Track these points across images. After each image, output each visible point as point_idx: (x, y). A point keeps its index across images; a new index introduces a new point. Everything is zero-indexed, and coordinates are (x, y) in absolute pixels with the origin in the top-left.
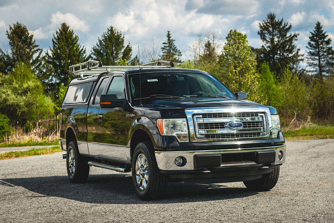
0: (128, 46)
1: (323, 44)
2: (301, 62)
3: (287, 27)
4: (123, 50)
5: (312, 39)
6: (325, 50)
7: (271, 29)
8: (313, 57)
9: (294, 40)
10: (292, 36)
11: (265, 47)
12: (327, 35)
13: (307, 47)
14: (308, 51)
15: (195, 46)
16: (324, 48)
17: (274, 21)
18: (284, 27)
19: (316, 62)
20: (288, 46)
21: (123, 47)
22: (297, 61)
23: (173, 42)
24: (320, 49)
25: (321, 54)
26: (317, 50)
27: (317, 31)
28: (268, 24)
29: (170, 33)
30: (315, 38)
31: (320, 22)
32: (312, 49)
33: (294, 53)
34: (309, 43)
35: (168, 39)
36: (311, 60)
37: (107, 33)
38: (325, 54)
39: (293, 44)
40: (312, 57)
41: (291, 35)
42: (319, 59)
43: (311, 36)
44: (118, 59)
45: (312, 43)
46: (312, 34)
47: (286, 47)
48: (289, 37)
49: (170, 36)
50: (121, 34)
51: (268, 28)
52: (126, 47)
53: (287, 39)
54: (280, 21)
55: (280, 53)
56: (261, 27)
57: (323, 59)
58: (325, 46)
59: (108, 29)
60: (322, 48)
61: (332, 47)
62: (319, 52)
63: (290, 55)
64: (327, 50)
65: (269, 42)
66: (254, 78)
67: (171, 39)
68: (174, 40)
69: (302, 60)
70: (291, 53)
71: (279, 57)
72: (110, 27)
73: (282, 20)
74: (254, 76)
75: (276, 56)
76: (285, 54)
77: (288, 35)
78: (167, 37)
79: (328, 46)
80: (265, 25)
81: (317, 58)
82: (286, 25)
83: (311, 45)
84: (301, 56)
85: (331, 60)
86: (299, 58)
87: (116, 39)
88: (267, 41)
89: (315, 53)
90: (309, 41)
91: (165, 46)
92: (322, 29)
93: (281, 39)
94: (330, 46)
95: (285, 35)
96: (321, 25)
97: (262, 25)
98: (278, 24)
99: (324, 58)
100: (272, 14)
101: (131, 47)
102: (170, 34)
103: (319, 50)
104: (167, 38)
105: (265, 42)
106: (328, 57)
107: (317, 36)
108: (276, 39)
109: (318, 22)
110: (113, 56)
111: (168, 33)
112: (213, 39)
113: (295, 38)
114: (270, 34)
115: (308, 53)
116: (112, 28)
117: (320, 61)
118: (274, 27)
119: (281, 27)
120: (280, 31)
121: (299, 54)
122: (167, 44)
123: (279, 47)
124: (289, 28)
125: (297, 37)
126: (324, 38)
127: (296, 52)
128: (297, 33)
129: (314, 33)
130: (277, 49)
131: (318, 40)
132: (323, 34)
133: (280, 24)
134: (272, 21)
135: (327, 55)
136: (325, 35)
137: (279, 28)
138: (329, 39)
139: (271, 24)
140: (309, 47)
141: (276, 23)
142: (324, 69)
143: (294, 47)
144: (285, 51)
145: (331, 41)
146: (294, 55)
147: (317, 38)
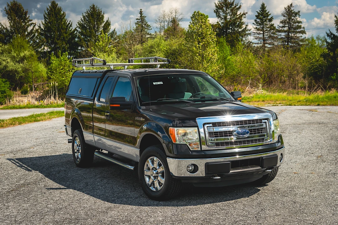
0: (107, 21)
1: (266, 22)
2: (249, 36)
3: (237, 7)
4: (103, 25)
5: (257, 17)
6: (268, 26)
7: (225, 8)
8: (259, 32)
9: (243, 17)
10: (242, 14)
11: (220, 23)
12: (270, 14)
13: (254, 24)
14: (255, 27)
15: (160, 19)
17: (228, 2)
18: (235, 7)
19: (261, 36)
20: (238, 23)
21: (104, 22)
22: (245, 35)
23: (145, 18)
24: (264, 25)
25: (265, 30)
26: (262, 26)
27: (262, 10)
28: (222, 4)
29: (142, 11)
30: (261, 16)
31: (264, 3)
32: (257, 25)
33: (243, 28)
34: (256, 21)
35: (140, 16)
36: (256, 34)
37: (89, 10)
38: (268, 29)
39: (242, 21)
40: (257, 32)
41: (240, 14)
42: (263, 33)
43: (257, 14)
44: (99, 32)
45: (258, 20)
46: (258, 13)
47: (236, 23)
48: (239, 15)
49: (142, 13)
50: (101, 11)
51: (222, 7)
52: (106, 22)
53: (238, 17)
54: (232, 1)
55: (232, 28)
56: (217, 7)
57: (266, 34)
58: (268, 23)
59: (90, 6)
60: (266, 25)
61: (274, 24)
62: (263, 28)
63: (240, 30)
64: (270, 26)
65: (223, 19)
66: (214, 52)
67: (143, 15)
68: (146, 17)
69: (250, 34)
70: (240, 28)
71: (231, 31)
72: (92, 5)
73: (234, 1)
74: (214, 50)
75: (228, 31)
76: (236, 29)
77: (238, 13)
78: (140, 14)
79: (271, 23)
80: (220, 5)
81: (262, 32)
82: (237, 5)
84: (249, 31)
85: (273, 34)
86: (247, 32)
87: (97, 15)
88: (221, 18)
89: (260, 28)
90: (255, 19)
91: (137, 22)
92: (266, 9)
93: (233, 17)
94: (272, 23)
95: (236, 14)
96: (265, 6)
97: (217, 5)
98: (231, 4)
99: (267, 33)
101: (110, 22)
103: (263, 26)
105: (220, 19)
106: (270, 32)
107: (262, 15)
108: (229, 17)
109: (263, 3)
110: (95, 30)
111: (141, 11)
112: (175, 14)
113: (244, 16)
114: (223, 12)
116: (94, 6)
117: (264, 35)
118: (227, 6)
119: (233, 6)
120: (232, 10)
121: (247, 29)
122: (139, 19)
123: (231, 23)
124: (240, 8)
125: (245, 15)
126: (268, 16)
127: (244, 27)
128: (245, 12)
129: (259, 12)
130: (230, 25)
131: (263, 18)
132: (267, 13)
133: (232, 4)
134: (226, 2)
135: (269, 30)
136: (269, 14)
137: (231, 7)
138: (272, 17)
139: (224, 4)
140: (256, 24)
141: (229, 3)
142: (267, 42)
143: (243, 23)
144: (236, 26)
145: (273, 19)
146: (243, 30)
147: (262, 16)
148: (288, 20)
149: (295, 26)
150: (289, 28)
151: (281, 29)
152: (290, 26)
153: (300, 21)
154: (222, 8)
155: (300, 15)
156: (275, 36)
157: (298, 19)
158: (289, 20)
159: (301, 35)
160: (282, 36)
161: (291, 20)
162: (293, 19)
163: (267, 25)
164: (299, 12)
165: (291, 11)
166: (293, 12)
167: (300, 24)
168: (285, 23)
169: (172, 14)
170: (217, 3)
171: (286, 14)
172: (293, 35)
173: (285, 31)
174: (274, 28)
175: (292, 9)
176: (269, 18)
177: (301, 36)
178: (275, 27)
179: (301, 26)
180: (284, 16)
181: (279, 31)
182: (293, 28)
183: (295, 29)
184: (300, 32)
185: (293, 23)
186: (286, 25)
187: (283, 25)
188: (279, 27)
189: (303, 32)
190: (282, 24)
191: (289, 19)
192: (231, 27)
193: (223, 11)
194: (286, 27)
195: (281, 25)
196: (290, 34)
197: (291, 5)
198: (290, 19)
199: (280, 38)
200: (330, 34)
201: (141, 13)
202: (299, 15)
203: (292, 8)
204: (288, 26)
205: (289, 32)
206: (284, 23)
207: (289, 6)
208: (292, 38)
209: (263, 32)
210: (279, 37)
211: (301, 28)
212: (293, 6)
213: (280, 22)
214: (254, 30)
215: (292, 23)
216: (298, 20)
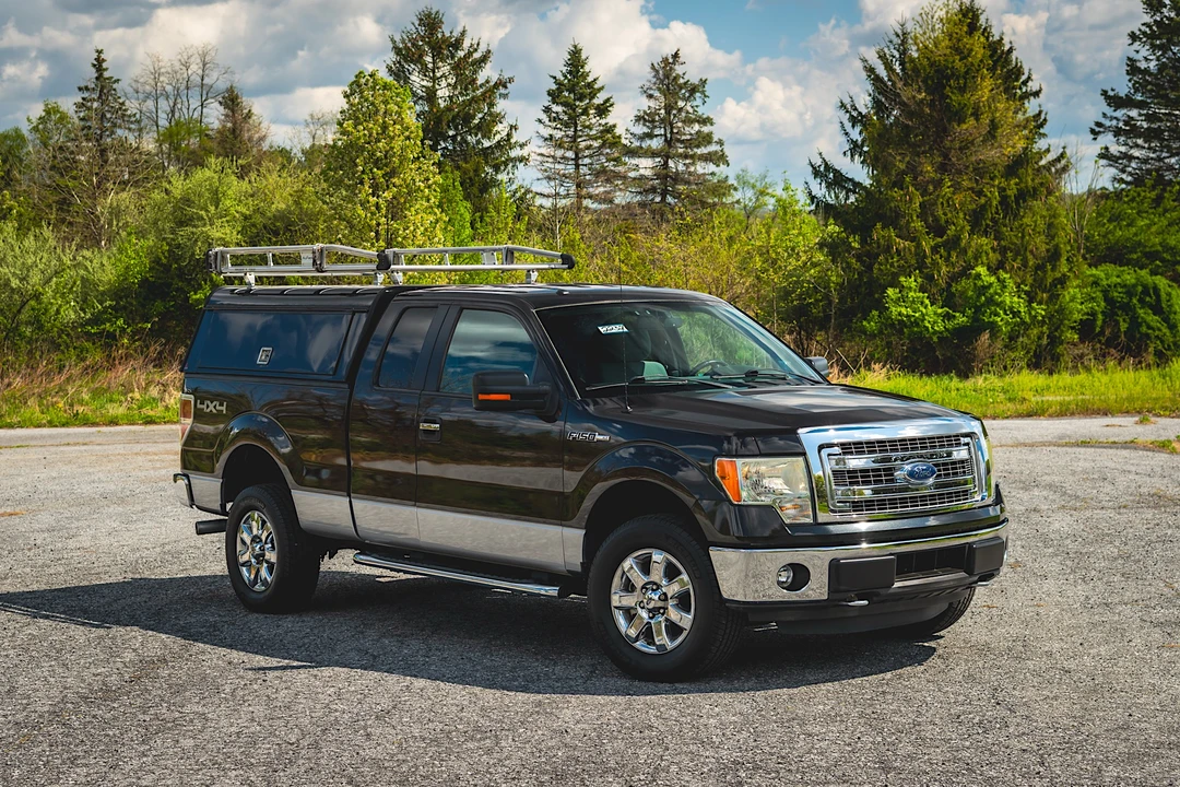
1: (588, 115)
2: (521, 166)
3: (477, 55)
5: (554, 96)
6: (593, 132)
7: (428, 59)
8: (559, 153)
9: (498, 95)
10: (492, 84)
12: (602, 89)
13: (540, 121)
14: (546, 132)
15: (141, 90)
16: (590, 127)
17: (439, 35)
18: (470, 54)
19: (569, 168)
20: (480, 115)
22: (507, 162)
23: (115, 86)
24: (579, 128)
25: (583, 145)
26: (571, 133)
27: (570, 72)
28: (421, 43)
29: (103, 56)
30: (566, 94)
31: (579, 47)
32: (555, 128)
33: (498, 137)
34: (547, 110)
35: (96, 75)
36: (550, 160)
38: (596, 144)
39: (495, 110)
40: (554, 153)
41: (487, 82)
42: (577, 158)
43: (554, 87)
45: (558, 109)
46: (557, 82)
47: (473, 117)
48: (481, 86)
49: (104, 65)
51: (421, 56)
53: (479, 92)
54: (456, 34)
55: (454, 137)
56: (398, 51)
57: (587, 161)
58: (594, 121)
60: (585, 127)
61: (614, 126)
62: (574, 138)
63: (486, 144)
64: (602, 132)
65: (422, 98)
66: (434, 225)
67: (106, 74)
68: (117, 81)
69: (522, 159)
70: (487, 136)
71: (451, 147)
73: (462, 34)
74: (432, 218)
75: (443, 145)
76: (471, 139)
77: (481, 78)
78: (94, 70)
79: (603, 122)
80: (409, 45)
81: (570, 154)
82: (476, 50)
83: (554, 115)
84: (519, 148)
85: (611, 163)
86: (514, 153)
89: (565, 139)
90: (547, 104)
91: (84, 99)
92: (587, 69)
93: (461, 93)
94: (610, 120)
95: (474, 80)
96: (583, 57)
97: (401, 46)
98: (452, 45)
99: (591, 156)
100: (434, 12)
102: (104, 60)
103: (576, 131)
104: (93, 73)
106: (601, 154)
107: (571, 90)
108: (444, 93)
109: (575, 47)
111: (99, 57)
113: (502, 90)
114: (424, 75)
115: (546, 139)
117: (577, 166)
118: (439, 53)
119: (461, 54)
120: (457, 68)
121: (513, 141)
122: (92, 89)
123: (454, 118)
124: (484, 59)
125: (506, 87)
126: (593, 96)
127: (504, 134)
128: (506, 76)
129: (562, 78)
130: (449, 122)
131: (575, 100)
132: (589, 84)
133: (457, 44)
134: (432, 34)
135: (600, 148)
136: (596, 86)
137: (453, 57)
138: (608, 100)
139: (429, 43)
140: (547, 123)
141: (445, 40)
142: (591, 190)
143: (497, 118)
144: (470, 129)
145: (611, 105)
146: (499, 142)
147: (572, 96)
148: (663, 111)
149: (691, 134)
150: (666, 140)
151: (636, 144)
152: (672, 132)
153: (708, 118)
154: (418, 59)
155: (705, 96)
156: (621, 169)
157: (700, 111)
158: (668, 113)
159: (711, 167)
160: (642, 172)
161: (674, 112)
162: (680, 110)
163: (591, 129)
164: (703, 82)
165: (675, 78)
166: (682, 81)
167: (706, 129)
168: (653, 121)
169: (190, 72)
170: (397, 38)
171: (659, 89)
172: (681, 168)
173: (653, 154)
174: (616, 143)
175: (679, 69)
176: (596, 101)
177: (713, 174)
178: (619, 137)
179: (709, 135)
180: (651, 96)
181: (632, 153)
182: (682, 142)
183: (688, 144)
184: (707, 158)
185: (684, 122)
186: (657, 132)
187: (646, 130)
188: (629, 136)
189: (719, 158)
190: (644, 125)
191: (668, 109)
192: (451, 133)
193: (424, 70)
194: (657, 136)
195: (640, 129)
196: (671, 163)
197: (676, 56)
198: (672, 108)
199: (634, 179)
200: (822, 169)
201: (100, 66)
202: (703, 92)
203: (676, 67)
204: (665, 135)
205: (667, 157)
206: (649, 121)
207: (667, 59)
208: (678, 178)
209: (577, 155)
210: (632, 174)
211: (710, 142)
212: (681, 60)
213: (633, 118)
214: (544, 144)
215: (680, 124)
216: (700, 113)
